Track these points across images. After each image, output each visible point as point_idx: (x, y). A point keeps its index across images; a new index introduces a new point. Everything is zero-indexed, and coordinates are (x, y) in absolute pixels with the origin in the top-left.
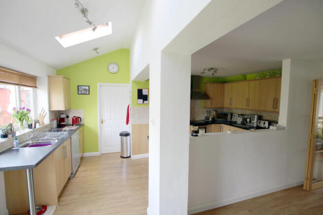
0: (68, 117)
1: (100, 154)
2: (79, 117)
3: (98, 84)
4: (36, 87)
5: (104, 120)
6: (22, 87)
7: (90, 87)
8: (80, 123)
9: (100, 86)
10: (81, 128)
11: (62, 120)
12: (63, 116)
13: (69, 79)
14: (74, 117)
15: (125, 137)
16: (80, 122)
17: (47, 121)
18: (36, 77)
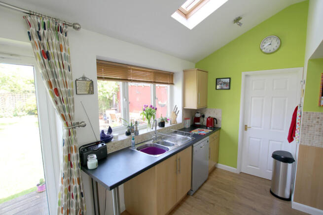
0: (203, 116)
1: (238, 172)
2: (214, 119)
3: (243, 74)
4: (173, 84)
5: (248, 126)
6: (157, 85)
7: (232, 79)
8: (216, 126)
9: (247, 76)
10: (216, 133)
11: (197, 119)
12: (198, 115)
13: (207, 72)
14: (209, 117)
15: (282, 163)
16: (215, 124)
17: (179, 119)
18: (173, 73)
